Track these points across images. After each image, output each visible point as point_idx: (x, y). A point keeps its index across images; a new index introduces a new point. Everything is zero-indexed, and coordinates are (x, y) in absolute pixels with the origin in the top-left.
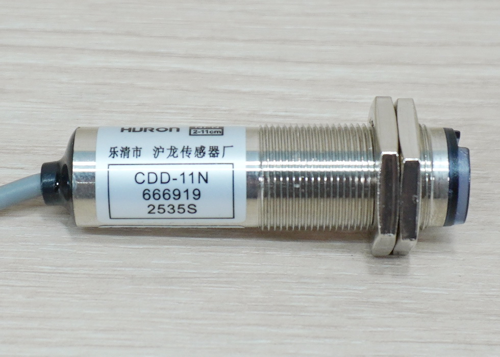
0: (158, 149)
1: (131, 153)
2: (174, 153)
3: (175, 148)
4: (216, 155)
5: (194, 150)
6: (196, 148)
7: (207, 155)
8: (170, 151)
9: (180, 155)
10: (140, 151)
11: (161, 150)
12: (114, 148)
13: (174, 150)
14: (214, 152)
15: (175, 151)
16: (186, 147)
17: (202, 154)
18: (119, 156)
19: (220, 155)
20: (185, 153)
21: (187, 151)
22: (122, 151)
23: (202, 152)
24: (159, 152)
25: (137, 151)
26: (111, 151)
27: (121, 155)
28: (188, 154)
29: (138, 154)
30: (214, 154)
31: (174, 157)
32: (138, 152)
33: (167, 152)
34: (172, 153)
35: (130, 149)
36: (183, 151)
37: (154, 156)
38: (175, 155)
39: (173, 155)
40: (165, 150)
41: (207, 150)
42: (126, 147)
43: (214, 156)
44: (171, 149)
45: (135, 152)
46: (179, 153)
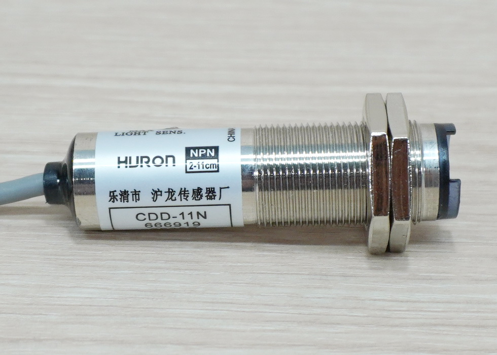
0: (156, 192)
1: (130, 197)
2: (172, 196)
3: (173, 192)
4: (213, 197)
5: (191, 193)
6: (193, 190)
7: (204, 198)
8: (168, 193)
9: (178, 198)
10: (138, 194)
11: (159, 193)
12: (113, 192)
13: (171, 192)
14: (211, 194)
15: (173, 193)
16: (183, 190)
17: (199, 196)
18: (119, 200)
19: (217, 197)
20: (182, 195)
21: (185, 194)
22: (121, 195)
23: (200, 194)
24: (157, 195)
25: (136, 194)
26: (110, 196)
27: (121, 199)
28: (185, 197)
29: (137, 198)
30: (211, 196)
31: (172, 200)
32: (137, 196)
33: (165, 196)
34: (170, 197)
35: (129, 193)
36: (180, 194)
37: (152, 199)
38: (173, 198)
39: (171, 198)
40: (163, 193)
41: (204, 192)
42: (125, 190)
43: (211, 198)
44: (169, 192)
45: (134, 196)
46: (176, 195)
